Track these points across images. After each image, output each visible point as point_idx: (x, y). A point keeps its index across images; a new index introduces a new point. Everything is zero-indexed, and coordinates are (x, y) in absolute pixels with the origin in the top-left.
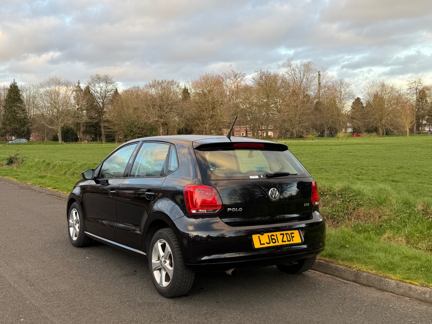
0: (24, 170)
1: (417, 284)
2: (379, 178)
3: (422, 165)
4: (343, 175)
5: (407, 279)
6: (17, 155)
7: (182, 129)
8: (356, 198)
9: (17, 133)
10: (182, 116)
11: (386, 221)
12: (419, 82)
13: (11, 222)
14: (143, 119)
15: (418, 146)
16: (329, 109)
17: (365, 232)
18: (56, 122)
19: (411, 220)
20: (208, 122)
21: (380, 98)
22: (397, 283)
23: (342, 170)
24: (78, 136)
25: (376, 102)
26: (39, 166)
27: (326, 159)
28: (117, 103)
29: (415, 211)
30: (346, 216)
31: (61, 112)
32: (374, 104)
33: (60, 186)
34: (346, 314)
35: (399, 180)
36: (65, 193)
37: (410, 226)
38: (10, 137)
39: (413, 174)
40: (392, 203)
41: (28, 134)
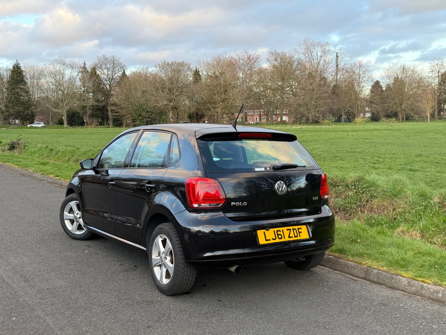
0: (26, 156)
1: (430, 282)
2: (396, 167)
3: (442, 153)
4: (359, 163)
5: (420, 277)
6: (19, 140)
7: (193, 113)
8: (370, 189)
9: (21, 116)
10: (192, 99)
11: (400, 214)
12: (442, 64)
13: (9, 212)
14: (152, 103)
15: (438, 132)
16: (347, 93)
17: (378, 225)
18: (61, 105)
19: (427, 213)
20: (220, 106)
21: (400, 81)
22: (408, 281)
23: (358, 158)
24: (84, 120)
25: (396, 85)
26: (42, 152)
27: (342, 146)
28: (125, 85)
29: (431, 204)
30: (359, 209)
31: (67, 95)
32: (394, 87)
33: (63, 174)
34: (354, 314)
35: (417, 169)
36: (67, 181)
37: (425, 219)
38: (14, 121)
39: (432, 163)
40: (407, 195)
41: (32, 118)
